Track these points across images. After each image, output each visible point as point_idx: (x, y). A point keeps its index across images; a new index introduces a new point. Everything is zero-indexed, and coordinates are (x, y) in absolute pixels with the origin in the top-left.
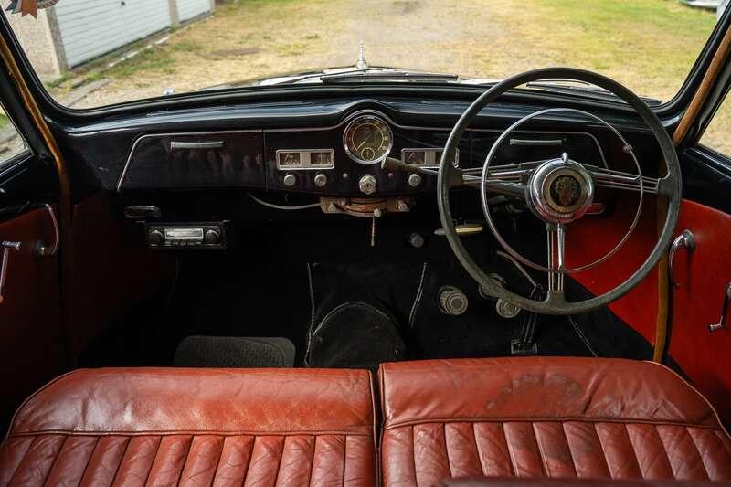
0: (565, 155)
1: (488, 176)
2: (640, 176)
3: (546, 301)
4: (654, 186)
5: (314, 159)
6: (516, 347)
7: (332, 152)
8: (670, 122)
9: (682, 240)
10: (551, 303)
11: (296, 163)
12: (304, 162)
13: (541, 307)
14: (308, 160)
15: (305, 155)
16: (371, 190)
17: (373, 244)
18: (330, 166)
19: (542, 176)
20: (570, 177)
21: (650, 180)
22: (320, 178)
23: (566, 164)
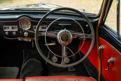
0: (65, 29)
1: (47, 34)
2: (84, 34)
3: (61, 64)
4: (88, 36)
5: (13, 28)
6: (70, 69)
7: (17, 26)
8: (97, 20)
9: (101, 48)
10: (62, 65)
11: (9, 29)
12: (10, 29)
13: (60, 66)
14: (11, 28)
15: (10, 27)
16: (26, 36)
17: (33, 46)
18: (17, 30)
19: (60, 34)
20: (66, 34)
21: (87, 35)
22: (14, 33)
23: (65, 31)
